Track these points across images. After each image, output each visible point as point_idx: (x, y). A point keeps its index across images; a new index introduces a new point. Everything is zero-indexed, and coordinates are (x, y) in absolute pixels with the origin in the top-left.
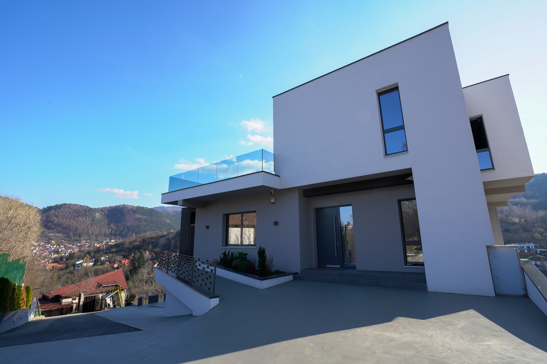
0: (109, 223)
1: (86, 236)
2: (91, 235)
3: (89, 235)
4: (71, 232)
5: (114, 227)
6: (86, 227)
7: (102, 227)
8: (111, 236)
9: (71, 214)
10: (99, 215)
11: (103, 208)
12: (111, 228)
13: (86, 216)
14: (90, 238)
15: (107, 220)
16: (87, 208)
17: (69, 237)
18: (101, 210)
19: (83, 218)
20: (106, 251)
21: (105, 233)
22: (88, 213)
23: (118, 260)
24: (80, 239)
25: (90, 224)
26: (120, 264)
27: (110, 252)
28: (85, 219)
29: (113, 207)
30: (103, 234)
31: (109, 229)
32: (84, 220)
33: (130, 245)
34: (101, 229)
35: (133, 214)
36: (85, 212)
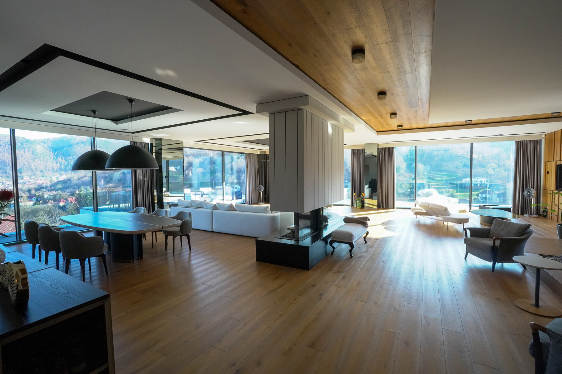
0: (55, 157)
1: (29, 172)
2: (35, 170)
3: (32, 171)
4: (8, 167)
5: (63, 161)
6: (26, 161)
7: (48, 161)
8: (61, 171)
9: (2, 146)
10: (41, 148)
11: (44, 139)
12: (59, 162)
13: (24, 148)
14: (35, 173)
15: (53, 154)
16: (23, 140)
17: (6, 173)
18: (42, 142)
19: (20, 151)
20: (50, 188)
21: (52, 168)
22: (26, 145)
23: (64, 198)
24: (22, 175)
25: (31, 158)
26: (67, 202)
27: (54, 190)
28: (23, 152)
29: (58, 138)
30: (51, 169)
31: (57, 163)
32: (22, 154)
33: (79, 181)
34: (46, 163)
35: (85, 146)
36: (21, 144)
